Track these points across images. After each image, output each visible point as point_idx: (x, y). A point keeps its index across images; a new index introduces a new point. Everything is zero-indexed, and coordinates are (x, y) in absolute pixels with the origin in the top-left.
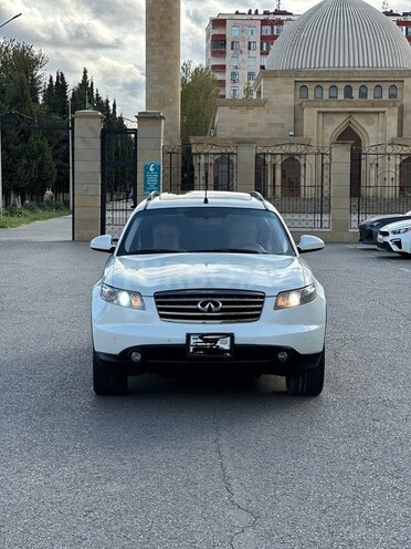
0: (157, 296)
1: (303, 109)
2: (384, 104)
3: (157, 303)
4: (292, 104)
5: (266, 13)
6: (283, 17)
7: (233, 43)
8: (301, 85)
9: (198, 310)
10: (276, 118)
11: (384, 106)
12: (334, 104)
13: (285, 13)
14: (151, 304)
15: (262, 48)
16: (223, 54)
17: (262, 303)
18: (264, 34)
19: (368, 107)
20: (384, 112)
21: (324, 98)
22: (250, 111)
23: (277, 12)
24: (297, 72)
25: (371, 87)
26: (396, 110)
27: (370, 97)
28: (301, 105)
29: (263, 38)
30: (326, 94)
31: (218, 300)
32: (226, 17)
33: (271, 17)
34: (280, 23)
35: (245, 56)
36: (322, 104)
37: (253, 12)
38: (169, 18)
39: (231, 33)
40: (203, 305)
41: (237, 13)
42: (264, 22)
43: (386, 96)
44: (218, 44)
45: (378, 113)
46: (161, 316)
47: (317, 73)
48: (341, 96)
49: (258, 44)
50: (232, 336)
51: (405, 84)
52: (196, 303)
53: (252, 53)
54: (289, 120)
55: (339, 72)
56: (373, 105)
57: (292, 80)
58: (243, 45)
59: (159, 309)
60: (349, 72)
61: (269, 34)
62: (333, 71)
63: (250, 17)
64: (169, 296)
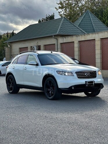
0: (76, 73)
14: (75, 75)
17: (96, 74)
40: (87, 74)
50: (94, 81)
52: (85, 74)
59: (77, 76)
64: (79, 73)
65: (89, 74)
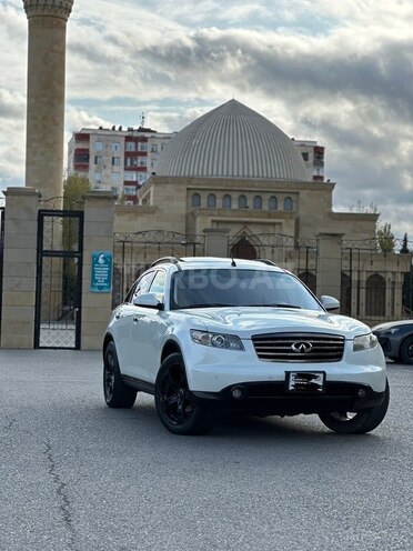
0: (254, 338)
1: (195, 218)
2: (280, 215)
3: (255, 345)
4: (184, 211)
5: (130, 130)
6: (147, 135)
7: (96, 157)
8: (193, 192)
9: (292, 351)
10: (167, 226)
11: (279, 218)
12: (228, 213)
13: (149, 131)
14: (249, 346)
15: (125, 164)
16: (86, 168)
17: (343, 345)
18: (128, 150)
19: (264, 217)
20: (280, 224)
21: (218, 207)
22: (140, 218)
23: (141, 130)
24: (190, 179)
25: (266, 197)
26: (293, 222)
27: (265, 207)
28: (193, 213)
29: (127, 154)
30: (219, 202)
31: (308, 342)
32: (90, 132)
33: (135, 134)
34: (144, 140)
35: (108, 171)
36: (216, 213)
37: (117, 129)
38: (53, 119)
39: (94, 147)
40: (297, 346)
41: (101, 128)
42: (128, 139)
43: (281, 207)
44: (81, 158)
45: (274, 224)
46: (260, 356)
47: (210, 181)
48: (235, 206)
49: (122, 159)
50: (324, 373)
51: (301, 195)
52: (290, 345)
53: (116, 168)
54: (181, 228)
55: (233, 181)
56: (269, 216)
57: (184, 187)
58: (106, 160)
59: (258, 350)
60: (243, 181)
61: (133, 150)
62: (227, 180)
63: (113, 133)
64: (266, 339)
65: (307, 346)
